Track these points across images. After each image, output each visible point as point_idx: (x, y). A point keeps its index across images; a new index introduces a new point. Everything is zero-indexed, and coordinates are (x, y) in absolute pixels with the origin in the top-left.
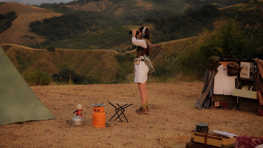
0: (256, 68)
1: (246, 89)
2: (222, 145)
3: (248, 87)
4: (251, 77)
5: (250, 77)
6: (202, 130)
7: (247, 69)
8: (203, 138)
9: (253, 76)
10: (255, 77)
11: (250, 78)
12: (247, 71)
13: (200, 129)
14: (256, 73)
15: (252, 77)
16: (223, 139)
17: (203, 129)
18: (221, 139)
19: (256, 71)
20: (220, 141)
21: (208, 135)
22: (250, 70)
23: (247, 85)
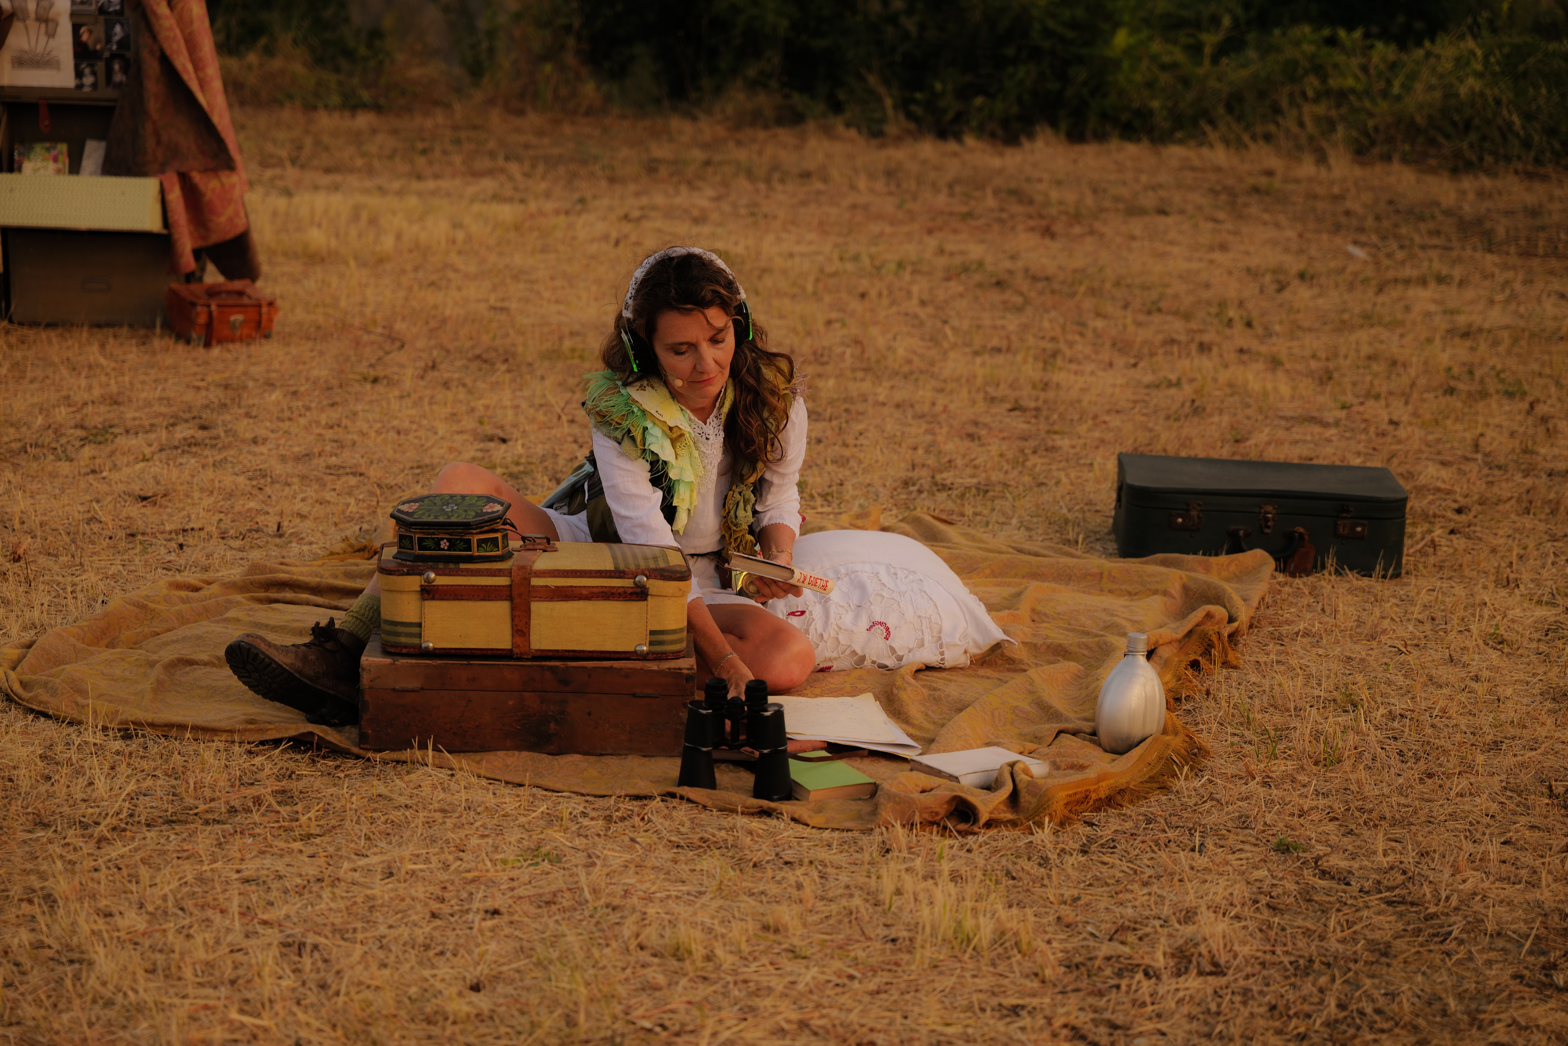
0: (120, 13)
1: (52, 166)
2: (652, 633)
3: (63, 148)
4: (88, 80)
5: (79, 74)
6: (469, 549)
7: (46, 21)
8: (502, 608)
9: (100, 66)
10: (118, 77)
11: (80, 87)
12: (51, 35)
13: (444, 544)
14: (123, 43)
15: (94, 73)
16: (655, 585)
17: (475, 539)
18: (640, 594)
19: (118, 29)
20: (636, 606)
21: (535, 582)
22: (76, 28)
23: (51, 138)
